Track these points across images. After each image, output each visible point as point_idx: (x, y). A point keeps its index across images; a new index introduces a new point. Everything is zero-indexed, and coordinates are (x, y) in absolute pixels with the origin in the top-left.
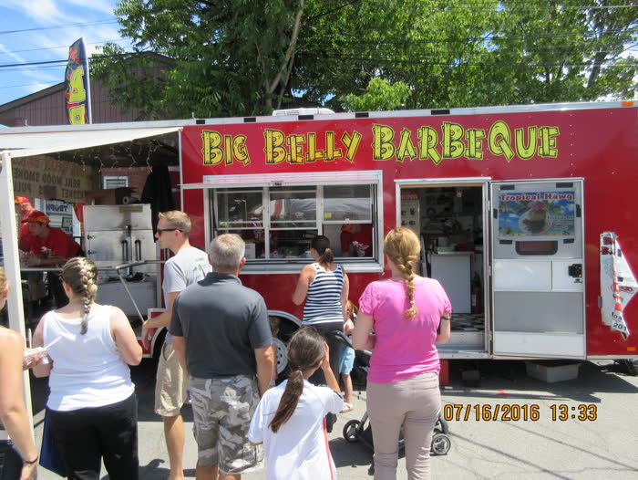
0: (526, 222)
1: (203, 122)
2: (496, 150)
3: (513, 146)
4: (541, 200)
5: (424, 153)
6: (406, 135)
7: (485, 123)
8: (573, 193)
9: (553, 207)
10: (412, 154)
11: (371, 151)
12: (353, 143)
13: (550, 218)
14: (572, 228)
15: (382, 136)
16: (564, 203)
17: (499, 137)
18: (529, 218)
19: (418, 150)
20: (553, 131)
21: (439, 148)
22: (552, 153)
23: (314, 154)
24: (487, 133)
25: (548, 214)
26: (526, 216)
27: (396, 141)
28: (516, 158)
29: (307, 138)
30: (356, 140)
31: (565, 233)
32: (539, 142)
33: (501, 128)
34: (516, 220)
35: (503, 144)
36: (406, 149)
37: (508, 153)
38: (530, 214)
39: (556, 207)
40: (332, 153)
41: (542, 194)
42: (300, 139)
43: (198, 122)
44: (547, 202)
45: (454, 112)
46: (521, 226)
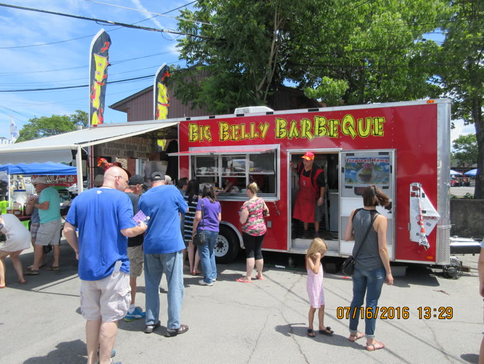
0: (360, 175)
1: (189, 119)
2: (346, 132)
3: (356, 129)
4: (369, 162)
5: (303, 135)
6: (294, 124)
7: (339, 116)
8: (389, 158)
9: (377, 167)
10: (297, 135)
11: (274, 133)
12: (265, 128)
13: (374, 174)
14: (387, 180)
15: (281, 125)
16: (384, 164)
17: (348, 124)
18: (362, 173)
19: (300, 133)
20: (381, 120)
21: (312, 131)
22: (380, 133)
23: (244, 136)
24: (341, 121)
25: (373, 171)
26: (360, 172)
27: (288, 127)
28: (358, 137)
29: (240, 127)
30: (266, 127)
31: (384, 183)
32: (372, 127)
33: (349, 119)
34: (355, 174)
35: (350, 128)
36: (294, 132)
37: (353, 133)
38: (363, 171)
39: (379, 166)
40: (253, 135)
41: (370, 158)
42: (237, 127)
43: (187, 119)
44: (373, 164)
45: (321, 110)
46: (358, 178)
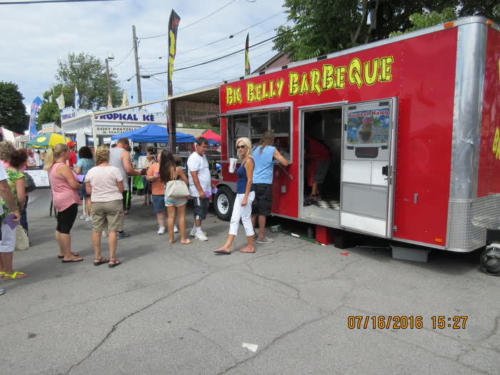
0: (360, 133)
1: (226, 82)
2: (352, 80)
3: (362, 76)
4: (369, 116)
5: (313, 89)
6: (305, 77)
7: (345, 61)
8: (388, 109)
9: (377, 121)
10: (307, 89)
11: (288, 89)
12: (280, 85)
13: (374, 130)
14: (387, 137)
15: (294, 79)
16: (383, 118)
17: (355, 71)
18: (362, 130)
19: (310, 88)
20: (389, 60)
21: (320, 83)
22: (388, 78)
23: (265, 95)
24: (347, 68)
25: (373, 127)
26: (361, 129)
27: (300, 81)
28: (364, 85)
29: (262, 86)
30: (282, 83)
31: (383, 141)
32: (380, 71)
33: (356, 64)
34: (355, 131)
35: (357, 75)
36: (304, 87)
37: (359, 81)
38: (363, 127)
39: (378, 121)
40: (272, 93)
41: (370, 111)
42: (259, 86)
44: (372, 117)
45: (330, 56)
46: (358, 136)
